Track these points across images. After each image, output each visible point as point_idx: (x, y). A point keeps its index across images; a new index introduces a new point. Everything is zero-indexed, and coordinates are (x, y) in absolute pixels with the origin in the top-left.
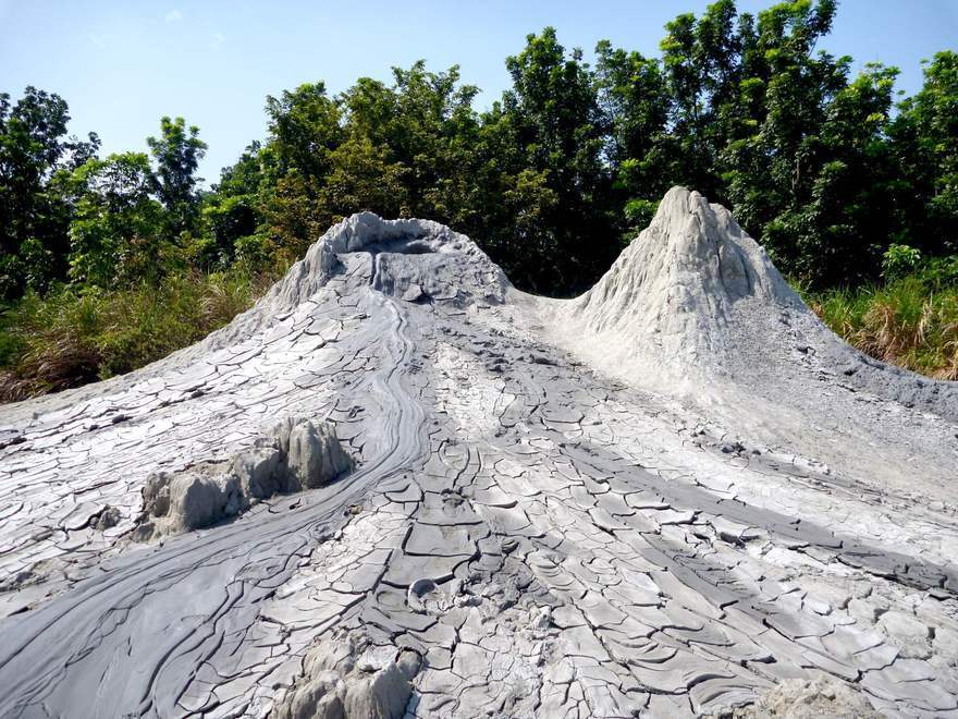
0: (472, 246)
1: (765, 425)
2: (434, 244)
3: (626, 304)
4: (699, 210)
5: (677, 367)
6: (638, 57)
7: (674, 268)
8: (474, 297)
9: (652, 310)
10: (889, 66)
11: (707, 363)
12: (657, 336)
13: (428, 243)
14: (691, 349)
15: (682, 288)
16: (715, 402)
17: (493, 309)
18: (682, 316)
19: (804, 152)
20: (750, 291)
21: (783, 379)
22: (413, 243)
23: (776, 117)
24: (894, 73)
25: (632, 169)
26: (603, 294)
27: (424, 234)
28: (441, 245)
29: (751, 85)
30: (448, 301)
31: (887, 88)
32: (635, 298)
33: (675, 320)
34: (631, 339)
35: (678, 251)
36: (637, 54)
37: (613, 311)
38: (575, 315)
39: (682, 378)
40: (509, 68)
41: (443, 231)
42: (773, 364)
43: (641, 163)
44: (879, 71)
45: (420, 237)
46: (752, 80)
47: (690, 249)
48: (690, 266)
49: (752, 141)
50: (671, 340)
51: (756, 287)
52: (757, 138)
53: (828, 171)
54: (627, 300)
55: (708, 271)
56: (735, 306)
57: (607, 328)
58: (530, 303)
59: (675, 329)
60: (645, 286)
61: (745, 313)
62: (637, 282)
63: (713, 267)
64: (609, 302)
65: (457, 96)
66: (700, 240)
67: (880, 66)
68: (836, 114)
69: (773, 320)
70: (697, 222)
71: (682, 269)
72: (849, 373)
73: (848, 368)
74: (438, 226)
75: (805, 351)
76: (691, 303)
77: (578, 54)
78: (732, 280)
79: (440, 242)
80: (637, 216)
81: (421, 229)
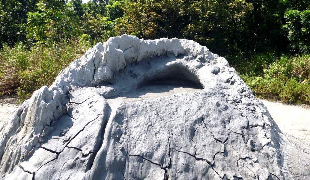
0: (232, 72)
2: (193, 64)
22: (173, 62)
27: (183, 54)
45: (180, 56)
79: (198, 64)
80: (292, 17)
81: (182, 48)
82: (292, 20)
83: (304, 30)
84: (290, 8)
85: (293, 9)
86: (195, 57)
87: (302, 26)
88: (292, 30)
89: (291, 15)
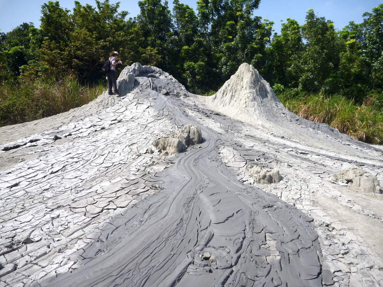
0: (171, 77)
1: (284, 132)
2: (157, 75)
3: (231, 99)
4: (253, 71)
5: (255, 117)
6: (188, 7)
7: (248, 88)
8: (181, 94)
9: (242, 100)
10: (271, 21)
11: (263, 116)
12: (246, 108)
13: (155, 75)
14: (257, 112)
15: (252, 94)
16: (270, 127)
17: (187, 98)
18: (253, 102)
19: (248, 50)
20: (267, 96)
21: (281, 121)
22: (150, 74)
23: (240, 36)
24: (272, 24)
25: (186, 50)
26: (222, 95)
27: (153, 71)
28: (160, 76)
29: (231, 24)
30: (174, 95)
31: (270, 29)
32: (234, 96)
33: (251, 104)
34: (238, 109)
35: (248, 83)
36: (188, 6)
37: (228, 101)
38: (213, 101)
39: (258, 120)
40: (140, 5)
41: (160, 71)
42: (277, 117)
43: (190, 48)
44: (268, 22)
45: (152, 72)
46: (231, 22)
47: (252, 83)
48: (252, 88)
49: (231, 44)
50: (251, 110)
51: (268, 95)
52: (233, 43)
53: (257, 57)
54: (232, 97)
55: (256, 90)
56: (264, 100)
57: (227, 105)
58: (196, 97)
59: (252, 106)
60: (237, 93)
61: (267, 102)
62: (234, 92)
63: (258, 89)
64: (225, 98)
65: (120, 14)
66: (254, 80)
67: (268, 21)
68: (259, 38)
69: (274, 105)
70: (252, 75)
71: (250, 89)
72: (297, 120)
73: (297, 119)
74: (158, 69)
75: (284, 114)
76: (254, 99)
77: (166, 3)
78: (262, 93)
79: (159, 75)
80: (189, 68)
81: (152, 69)
82: (189, 70)
83: (198, 77)
84: (187, 61)
85: (190, 62)
86: (157, 73)
87: (197, 75)
88: (190, 77)
89: (188, 66)
